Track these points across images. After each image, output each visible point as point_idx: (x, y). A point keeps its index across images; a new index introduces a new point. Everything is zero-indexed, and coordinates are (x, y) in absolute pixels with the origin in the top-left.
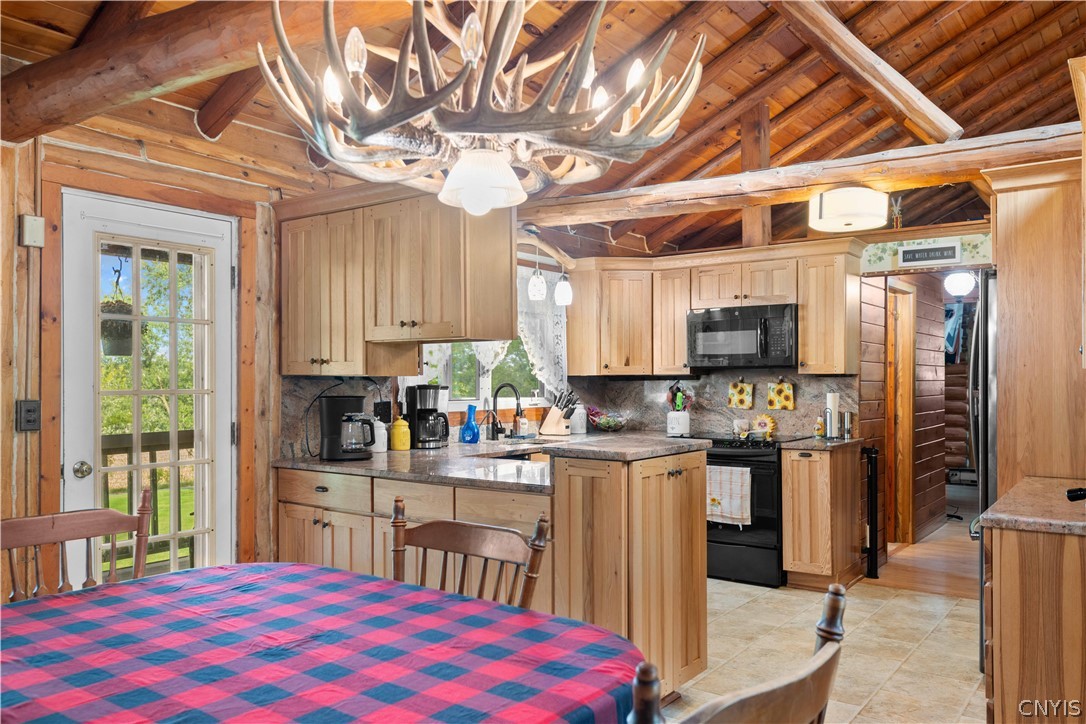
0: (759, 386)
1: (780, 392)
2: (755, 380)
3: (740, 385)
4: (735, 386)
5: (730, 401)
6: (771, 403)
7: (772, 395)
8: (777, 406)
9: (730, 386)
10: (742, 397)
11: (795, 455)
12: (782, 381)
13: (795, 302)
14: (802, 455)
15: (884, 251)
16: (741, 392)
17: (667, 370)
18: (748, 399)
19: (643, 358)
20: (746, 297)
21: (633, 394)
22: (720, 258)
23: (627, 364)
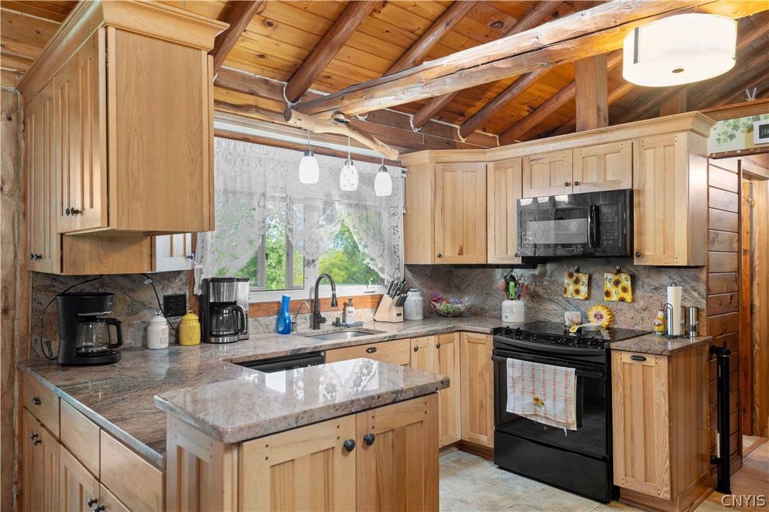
0: (595, 276)
1: (617, 283)
2: (591, 270)
3: (576, 275)
4: (571, 275)
5: (565, 291)
6: (608, 294)
7: (609, 286)
8: (614, 298)
9: (566, 275)
10: (577, 287)
11: (626, 358)
12: (619, 272)
13: (630, 187)
14: (635, 358)
15: (736, 127)
16: (577, 281)
17: (500, 259)
18: (584, 289)
19: (477, 248)
20: (577, 184)
21: (475, 280)
22: (551, 145)
23: (461, 253)
